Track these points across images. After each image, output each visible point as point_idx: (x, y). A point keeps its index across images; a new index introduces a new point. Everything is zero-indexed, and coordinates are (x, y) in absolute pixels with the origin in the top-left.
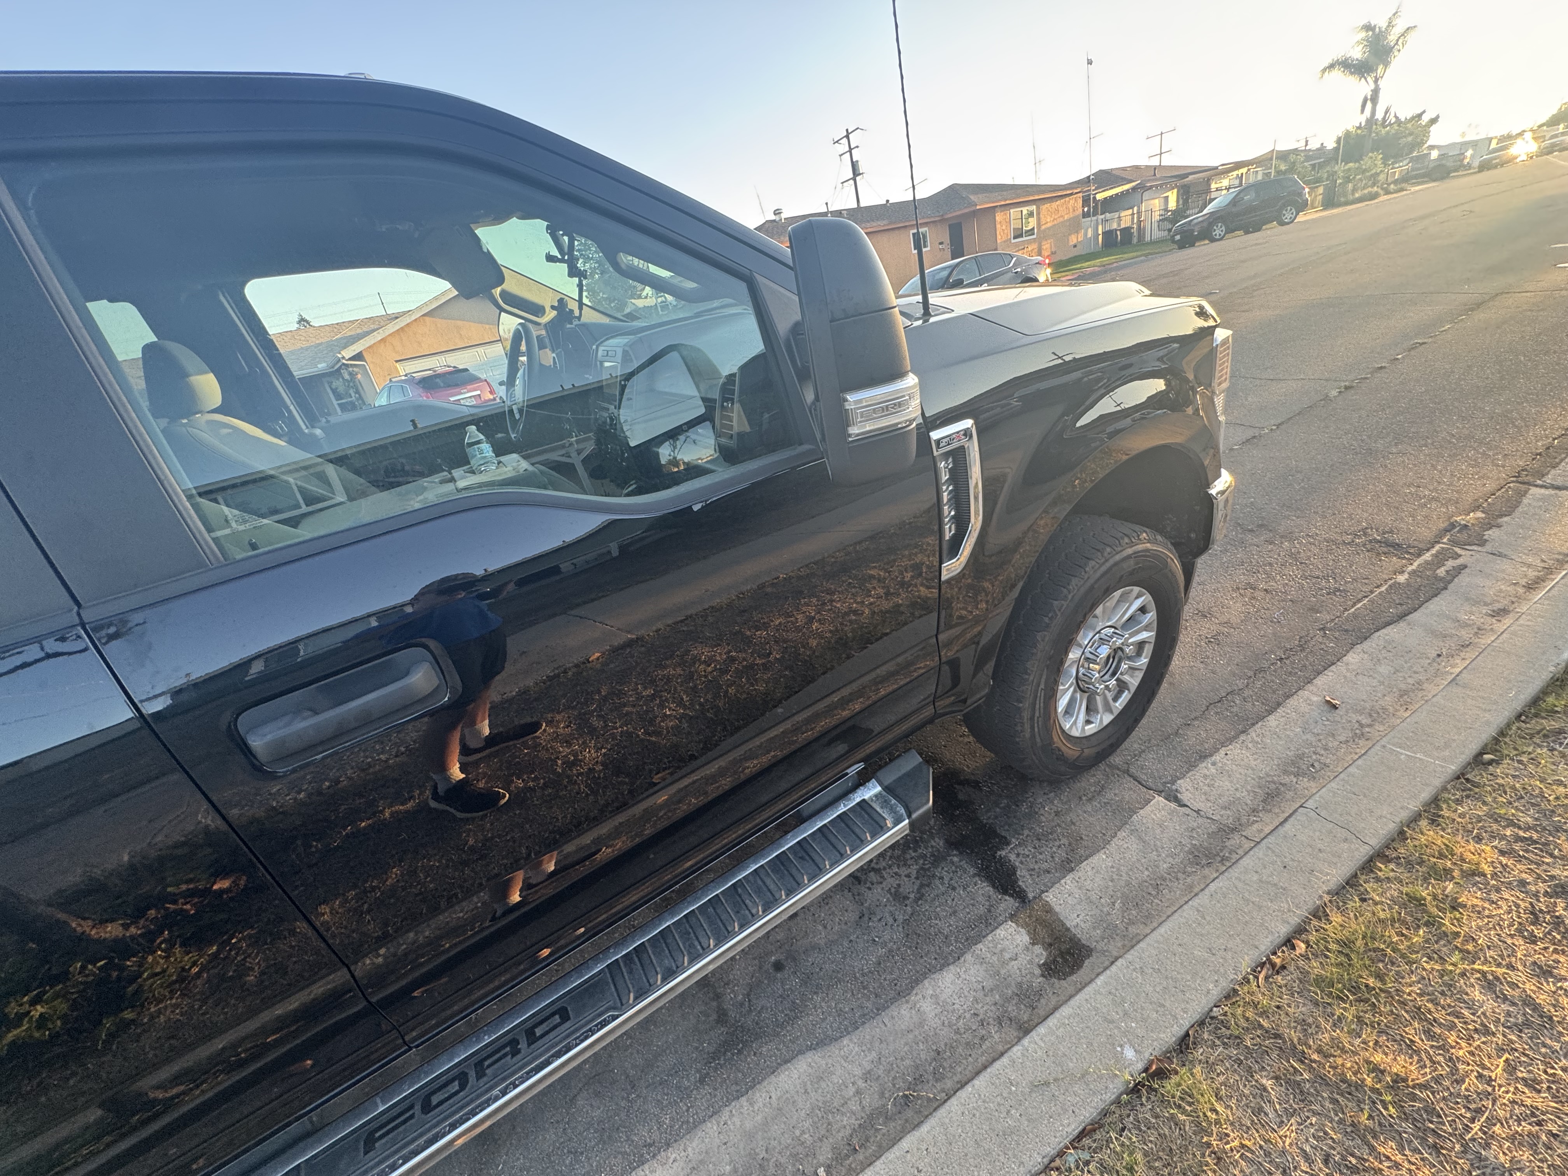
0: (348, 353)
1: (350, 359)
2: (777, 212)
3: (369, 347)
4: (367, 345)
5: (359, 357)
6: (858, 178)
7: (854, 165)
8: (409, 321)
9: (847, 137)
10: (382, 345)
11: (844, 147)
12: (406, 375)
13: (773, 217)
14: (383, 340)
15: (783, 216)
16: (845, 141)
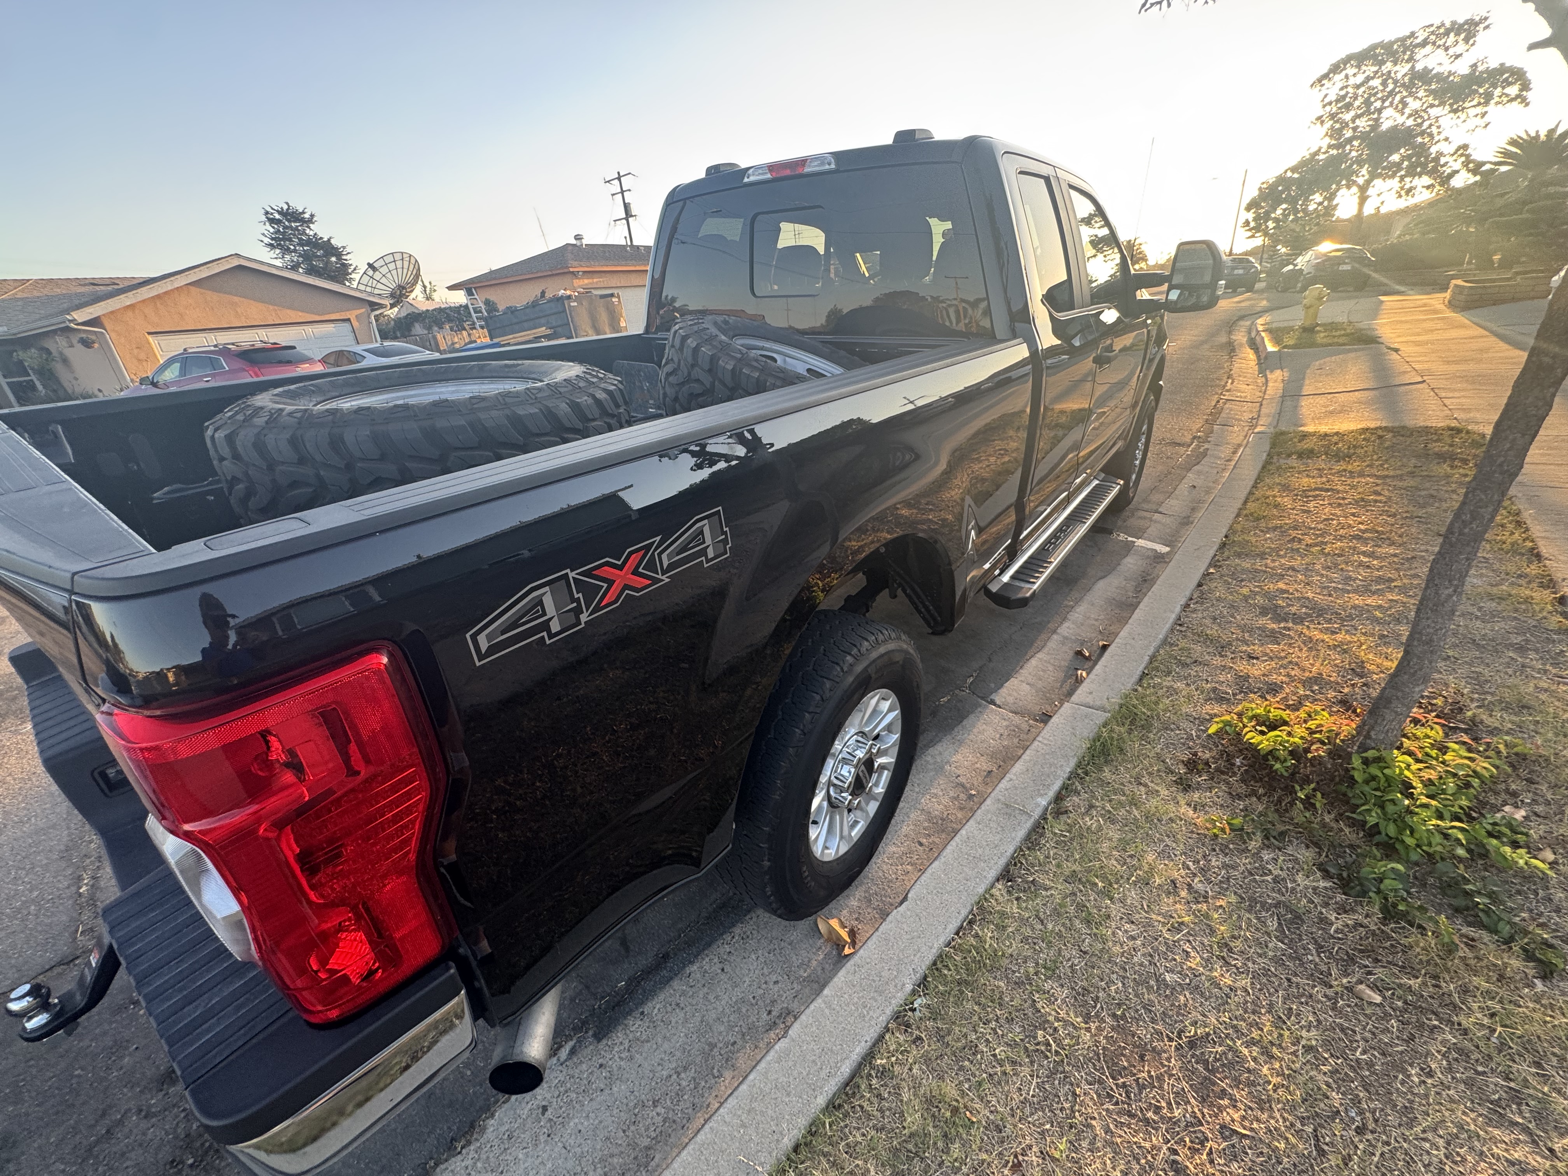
0: (81, 316)
1: (84, 324)
2: (578, 237)
3: (112, 312)
4: (111, 309)
5: (95, 322)
6: (630, 219)
7: (627, 207)
8: (170, 288)
9: (619, 178)
10: (130, 313)
11: (615, 187)
12: (215, 346)
13: (574, 242)
14: (131, 307)
15: (585, 242)
16: (616, 182)
